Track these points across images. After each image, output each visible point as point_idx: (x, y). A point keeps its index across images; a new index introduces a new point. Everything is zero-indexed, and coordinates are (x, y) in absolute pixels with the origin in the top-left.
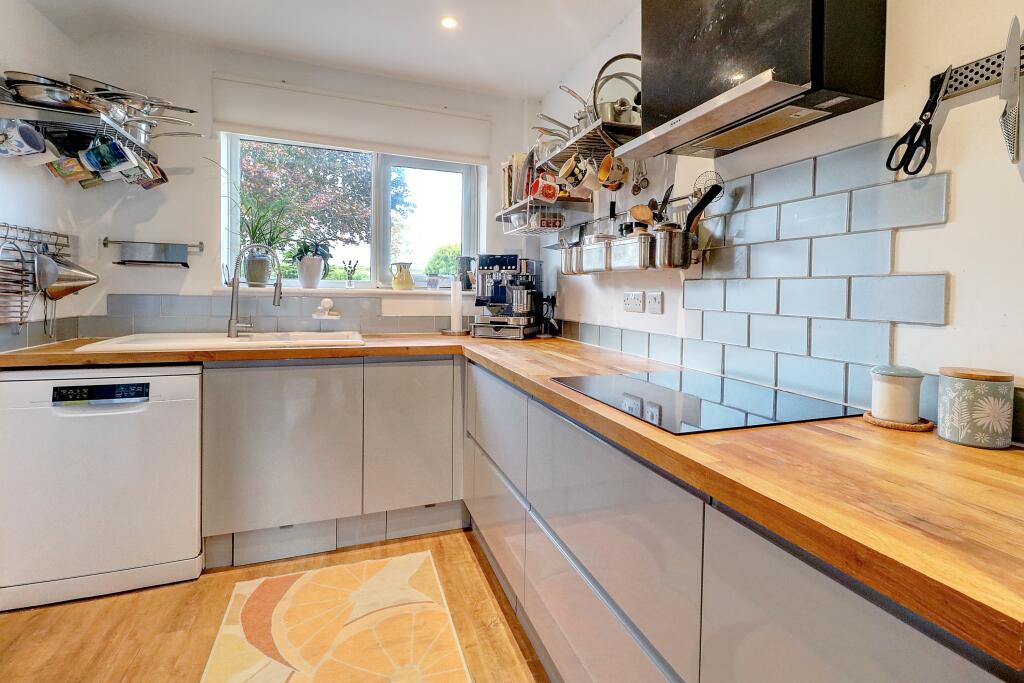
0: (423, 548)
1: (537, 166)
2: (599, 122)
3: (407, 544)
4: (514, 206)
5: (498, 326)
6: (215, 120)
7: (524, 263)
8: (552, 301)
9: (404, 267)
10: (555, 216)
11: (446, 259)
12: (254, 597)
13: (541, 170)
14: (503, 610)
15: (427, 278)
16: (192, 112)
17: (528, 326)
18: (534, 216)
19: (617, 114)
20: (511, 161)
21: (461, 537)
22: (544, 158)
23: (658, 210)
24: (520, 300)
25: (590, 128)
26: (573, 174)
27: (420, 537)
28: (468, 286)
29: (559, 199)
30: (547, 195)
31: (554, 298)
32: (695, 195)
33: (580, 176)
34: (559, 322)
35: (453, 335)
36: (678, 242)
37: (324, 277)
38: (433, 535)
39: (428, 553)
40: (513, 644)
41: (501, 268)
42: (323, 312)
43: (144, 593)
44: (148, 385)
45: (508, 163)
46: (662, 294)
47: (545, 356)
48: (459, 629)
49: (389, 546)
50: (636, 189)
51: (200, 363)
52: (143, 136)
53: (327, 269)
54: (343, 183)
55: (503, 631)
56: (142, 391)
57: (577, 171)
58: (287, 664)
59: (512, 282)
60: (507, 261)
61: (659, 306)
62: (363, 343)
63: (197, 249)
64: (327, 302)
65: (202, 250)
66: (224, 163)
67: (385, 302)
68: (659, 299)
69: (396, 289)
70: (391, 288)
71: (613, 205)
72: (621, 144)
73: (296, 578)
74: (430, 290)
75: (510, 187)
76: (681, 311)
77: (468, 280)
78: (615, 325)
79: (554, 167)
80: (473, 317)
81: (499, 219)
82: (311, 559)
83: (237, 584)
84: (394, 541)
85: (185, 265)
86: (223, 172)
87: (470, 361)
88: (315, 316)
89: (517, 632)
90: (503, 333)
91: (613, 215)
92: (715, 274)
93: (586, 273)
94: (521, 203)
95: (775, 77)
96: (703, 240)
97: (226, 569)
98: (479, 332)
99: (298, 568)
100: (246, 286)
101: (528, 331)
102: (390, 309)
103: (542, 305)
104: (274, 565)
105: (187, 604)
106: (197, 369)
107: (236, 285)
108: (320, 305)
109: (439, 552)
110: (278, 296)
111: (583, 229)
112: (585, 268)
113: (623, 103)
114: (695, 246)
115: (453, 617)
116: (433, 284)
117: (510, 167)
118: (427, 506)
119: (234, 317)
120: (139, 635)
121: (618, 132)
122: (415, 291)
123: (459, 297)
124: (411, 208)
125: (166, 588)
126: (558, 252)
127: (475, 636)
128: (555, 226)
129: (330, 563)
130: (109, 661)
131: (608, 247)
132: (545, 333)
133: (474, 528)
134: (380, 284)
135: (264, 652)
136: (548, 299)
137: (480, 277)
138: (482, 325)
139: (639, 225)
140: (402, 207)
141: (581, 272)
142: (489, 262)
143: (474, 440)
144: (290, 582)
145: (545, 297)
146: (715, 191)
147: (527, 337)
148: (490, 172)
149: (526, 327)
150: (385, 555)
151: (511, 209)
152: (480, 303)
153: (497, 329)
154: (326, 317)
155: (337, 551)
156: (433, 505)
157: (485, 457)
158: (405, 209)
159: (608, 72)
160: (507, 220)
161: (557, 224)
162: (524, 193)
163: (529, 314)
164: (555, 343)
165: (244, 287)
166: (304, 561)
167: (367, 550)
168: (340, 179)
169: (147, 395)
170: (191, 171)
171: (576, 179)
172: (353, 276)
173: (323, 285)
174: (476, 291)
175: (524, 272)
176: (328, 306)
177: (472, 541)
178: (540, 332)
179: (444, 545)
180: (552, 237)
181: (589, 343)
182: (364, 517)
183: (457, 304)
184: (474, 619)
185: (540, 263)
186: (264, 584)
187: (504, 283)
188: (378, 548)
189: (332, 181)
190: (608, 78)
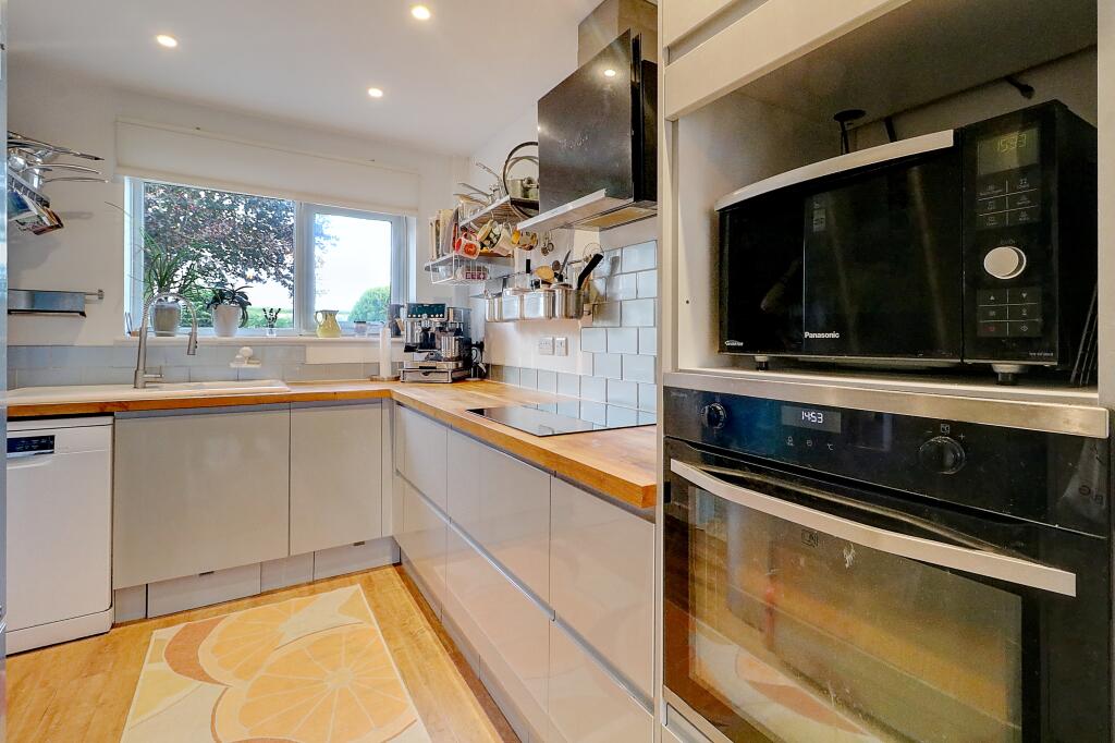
0: (352, 583)
1: (461, 225)
2: (508, 198)
3: (335, 581)
4: (442, 259)
5: (427, 370)
6: (119, 165)
7: (451, 311)
8: (480, 346)
9: (329, 315)
10: (479, 269)
11: (375, 302)
12: (176, 639)
13: (464, 229)
14: (429, 621)
15: (355, 325)
16: (96, 159)
17: (457, 370)
18: (459, 270)
19: (526, 190)
20: (438, 216)
21: (391, 571)
22: (468, 219)
23: (558, 271)
24: (448, 346)
25: (503, 201)
26: (488, 238)
27: (349, 575)
28: (397, 333)
29: (481, 254)
30: (469, 253)
31: (482, 343)
32: (587, 259)
33: (495, 240)
34: (487, 366)
35: (383, 380)
36: (572, 298)
37: (242, 326)
38: (362, 572)
39: (358, 586)
40: (437, 643)
41: (429, 317)
42: (242, 360)
43: (47, 650)
44: (52, 438)
45: (435, 218)
46: (566, 340)
47: (468, 395)
48: (388, 639)
49: (317, 586)
50: (545, 251)
51: (111, 414)
52: (36, 180)
53: (245, 317)
54: (246, 210)
55: (429, 636)
56: (46, 444)
57: (492, 236)
58: (219, 683)
59: (441, 329)
60: (436, 309)
61: (564, 349)
62: (288, 389)
63: (96, 297)
64: (247, 350)
65: (101, 298)
66: (127, 208)
67: (310, 350)
68: (564, 344)
69: (321, 337)
70: (316, 336)
71: (528, 262)
72: (531, 217)
73: (219, 620)
74: (357, 337)
75: (438, 240)
76: (579, 353)
77: (397, 327)
78: (532, 367)
79: (475, 227)
80: (402, 363)
81: (427, 269)
82: (235, 604)
83: (155, 632)
84: (322, 581)
85: (83, 314)
86: (126, 216)
87: (399, 404)
88: (233, 365)
89: (441, 635)
90: (432, 377)
91: (528, 270)
92: (600, 323)
93: (507, 321)
94: (448, 256)
95: (607, 195)
96: (593, 296)
97: (140, 621)
98: (408, 377)
99: (221, 612)
100: (153, 335)
101: (457, 375)
102: (315, 356)
103: (471, 350)
104: (193, 613)
105: (100, 653)
106: (109, 420)
107: (143, 333)
108: (238, 353)
109: (369, 586)
110: (193, 346)
111: (505, 282)
112: (505, 317)
113: (530, 181)
114: (588, 301)
115: (382, 631)
116: (361, 331)
117: (437, 222)
118: (356, 544)
119: (141, 367)
120: (51, 685)
121: (526, 207)
122: (341, 338)
123: (389, 344)
124: (333, 241)
125: (73, 643)
126: (482, 300)
127: (402, 641)
128: (479, 278)
129: (256, 604)
130: (23, 706)
131: (522, 299)
132: (475, 376)
133: (403, 561)
134: (304, 332)
135: (194, 678)
136: (477, 345)
137: (409, 324)
138: (411, 371)
139: (544, 282)
140: (322, 240)
141: (501, 320)
142: (417, 310)
143: (402, 476)
144: (214, 623)
145: (474, 343)
146: (597, 259)
147: (455, 381)
148: (418, 222)
149: (454, 371)
150: (313, 592)
151: (438, 261)
152: (409, 349)
153: (426, 374)
154: (245, 365)
155: (261, 594)
156: (363, 543)
157: (414, 491)
158: (325, 242)
159: (517, 154)
160: (435, 270)
161: (482, 276)
162: (451, 247)
163: (457, 359)
164: (483, 385)
165: (151, 336)
166: (227, 606)
167: (295, 591)
168: (241, 207)
169: (52, 447)
170: (90, 215)
171: (492, 242)
172: (275, 325)
173: (240, 334)
174: (406, 338)
175: (451, 320)
176: (247, 355)
177: (402, 573)
178: (469, 376)
179: (373, 579)
180: (479, 287)
181: (511, 383)
182: (290, 559)
183: (385, 350)
184: (402, 630)
185: (468, 312)
186: (185, 628)
187: (433, 330)
188: (306, 588)
189: (231, 208)
190: (518, 159)
